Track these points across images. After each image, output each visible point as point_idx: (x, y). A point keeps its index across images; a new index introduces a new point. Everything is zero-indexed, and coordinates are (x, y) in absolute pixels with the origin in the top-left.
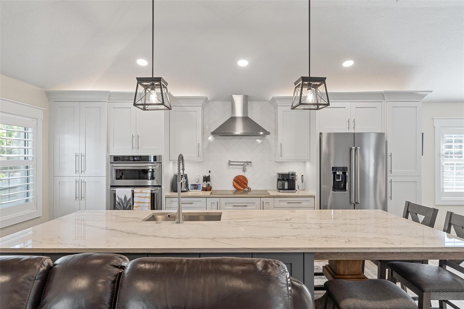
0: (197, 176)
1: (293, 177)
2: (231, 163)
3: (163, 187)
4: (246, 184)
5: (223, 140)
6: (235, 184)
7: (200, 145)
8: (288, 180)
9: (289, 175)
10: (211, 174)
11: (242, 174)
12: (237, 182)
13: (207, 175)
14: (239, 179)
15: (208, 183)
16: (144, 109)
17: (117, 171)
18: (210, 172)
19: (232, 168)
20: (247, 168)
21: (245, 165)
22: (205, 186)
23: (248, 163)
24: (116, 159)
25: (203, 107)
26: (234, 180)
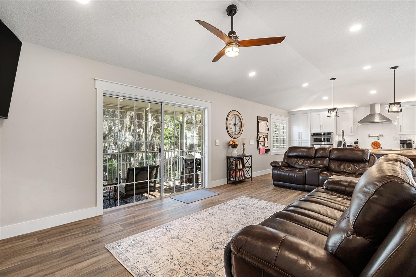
0: (351, 142)
1: (409, 142)
2: (370, 136)
3: (334, 145)
4: (380, 146)
5: (365, 125)
6: (373, 145)
7: (352, 128)
8: (406, 143)
9: (406, 141)
10: (358, 141)
11: (377, 141)
12: (374, 145)
13: (356, 141)
14: (375, 143)
15: (357, 144)
16: (330, 117)
17: (314, 138)
18: (358, 140)
19: (371, 138)
20: (380, 138)
21: (379, 137)
22: (355, 146)
23: (380, 135)
24: (314, 134)
25: (354, 111)
26: (372, 144)
